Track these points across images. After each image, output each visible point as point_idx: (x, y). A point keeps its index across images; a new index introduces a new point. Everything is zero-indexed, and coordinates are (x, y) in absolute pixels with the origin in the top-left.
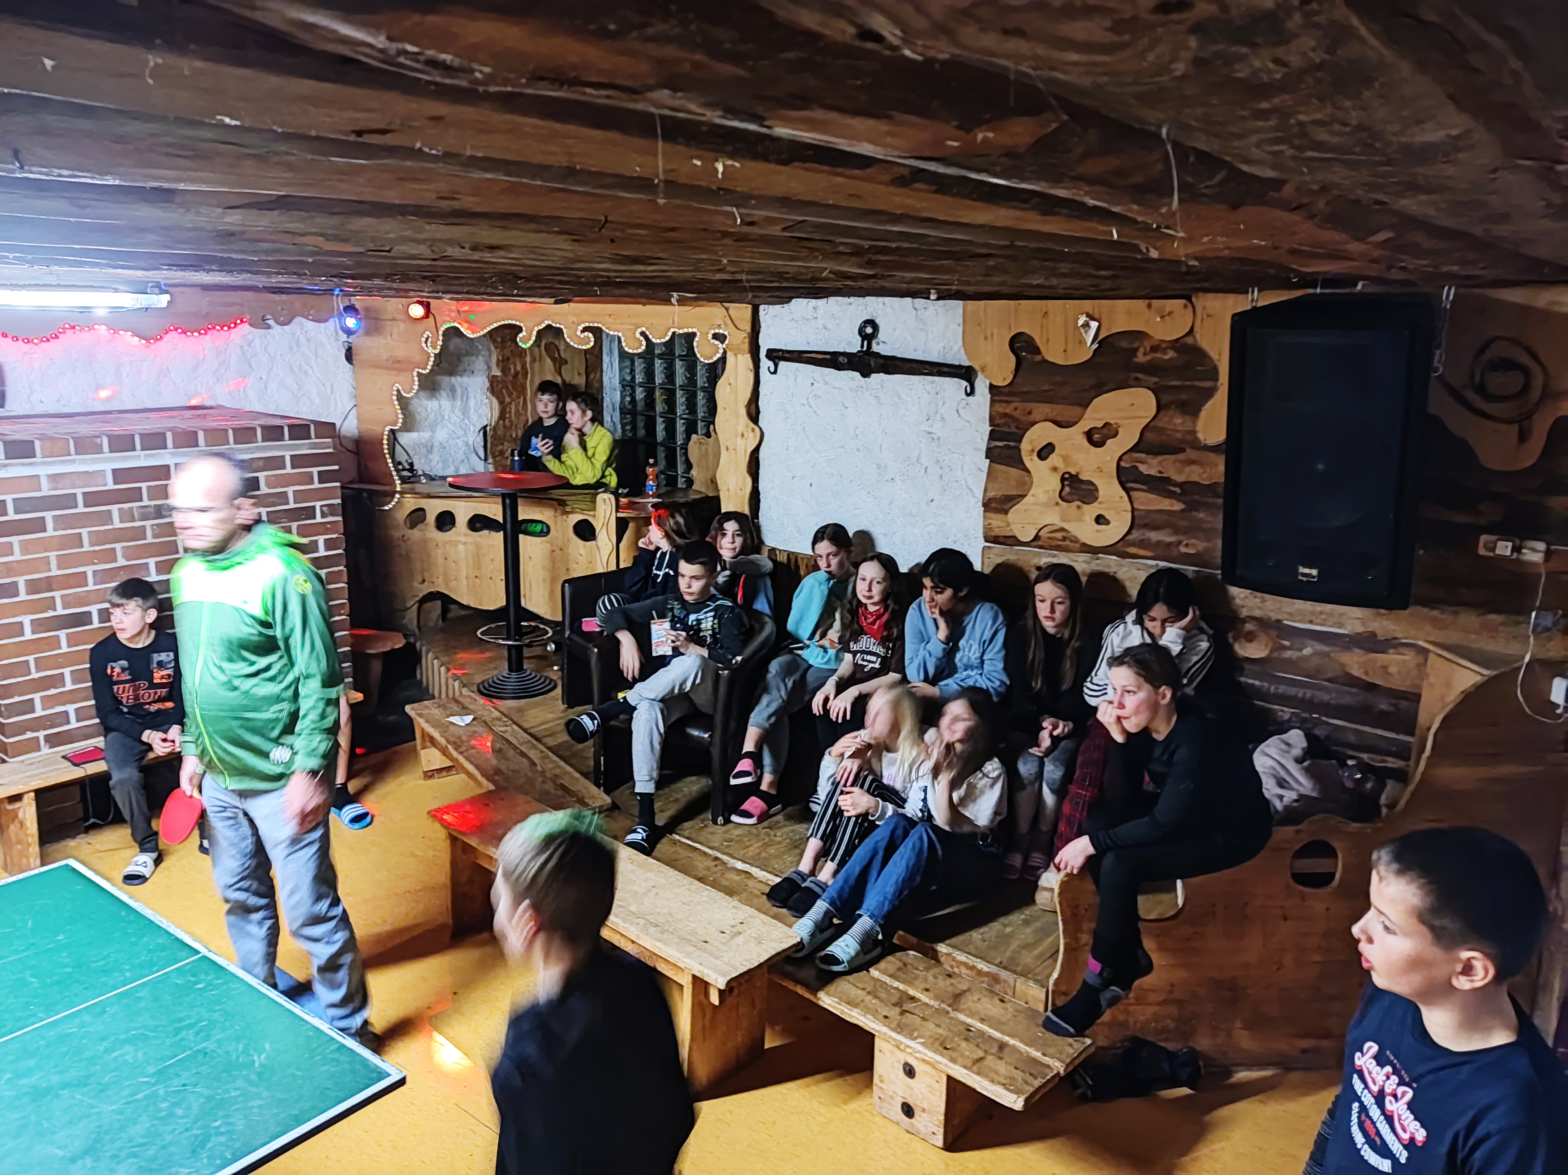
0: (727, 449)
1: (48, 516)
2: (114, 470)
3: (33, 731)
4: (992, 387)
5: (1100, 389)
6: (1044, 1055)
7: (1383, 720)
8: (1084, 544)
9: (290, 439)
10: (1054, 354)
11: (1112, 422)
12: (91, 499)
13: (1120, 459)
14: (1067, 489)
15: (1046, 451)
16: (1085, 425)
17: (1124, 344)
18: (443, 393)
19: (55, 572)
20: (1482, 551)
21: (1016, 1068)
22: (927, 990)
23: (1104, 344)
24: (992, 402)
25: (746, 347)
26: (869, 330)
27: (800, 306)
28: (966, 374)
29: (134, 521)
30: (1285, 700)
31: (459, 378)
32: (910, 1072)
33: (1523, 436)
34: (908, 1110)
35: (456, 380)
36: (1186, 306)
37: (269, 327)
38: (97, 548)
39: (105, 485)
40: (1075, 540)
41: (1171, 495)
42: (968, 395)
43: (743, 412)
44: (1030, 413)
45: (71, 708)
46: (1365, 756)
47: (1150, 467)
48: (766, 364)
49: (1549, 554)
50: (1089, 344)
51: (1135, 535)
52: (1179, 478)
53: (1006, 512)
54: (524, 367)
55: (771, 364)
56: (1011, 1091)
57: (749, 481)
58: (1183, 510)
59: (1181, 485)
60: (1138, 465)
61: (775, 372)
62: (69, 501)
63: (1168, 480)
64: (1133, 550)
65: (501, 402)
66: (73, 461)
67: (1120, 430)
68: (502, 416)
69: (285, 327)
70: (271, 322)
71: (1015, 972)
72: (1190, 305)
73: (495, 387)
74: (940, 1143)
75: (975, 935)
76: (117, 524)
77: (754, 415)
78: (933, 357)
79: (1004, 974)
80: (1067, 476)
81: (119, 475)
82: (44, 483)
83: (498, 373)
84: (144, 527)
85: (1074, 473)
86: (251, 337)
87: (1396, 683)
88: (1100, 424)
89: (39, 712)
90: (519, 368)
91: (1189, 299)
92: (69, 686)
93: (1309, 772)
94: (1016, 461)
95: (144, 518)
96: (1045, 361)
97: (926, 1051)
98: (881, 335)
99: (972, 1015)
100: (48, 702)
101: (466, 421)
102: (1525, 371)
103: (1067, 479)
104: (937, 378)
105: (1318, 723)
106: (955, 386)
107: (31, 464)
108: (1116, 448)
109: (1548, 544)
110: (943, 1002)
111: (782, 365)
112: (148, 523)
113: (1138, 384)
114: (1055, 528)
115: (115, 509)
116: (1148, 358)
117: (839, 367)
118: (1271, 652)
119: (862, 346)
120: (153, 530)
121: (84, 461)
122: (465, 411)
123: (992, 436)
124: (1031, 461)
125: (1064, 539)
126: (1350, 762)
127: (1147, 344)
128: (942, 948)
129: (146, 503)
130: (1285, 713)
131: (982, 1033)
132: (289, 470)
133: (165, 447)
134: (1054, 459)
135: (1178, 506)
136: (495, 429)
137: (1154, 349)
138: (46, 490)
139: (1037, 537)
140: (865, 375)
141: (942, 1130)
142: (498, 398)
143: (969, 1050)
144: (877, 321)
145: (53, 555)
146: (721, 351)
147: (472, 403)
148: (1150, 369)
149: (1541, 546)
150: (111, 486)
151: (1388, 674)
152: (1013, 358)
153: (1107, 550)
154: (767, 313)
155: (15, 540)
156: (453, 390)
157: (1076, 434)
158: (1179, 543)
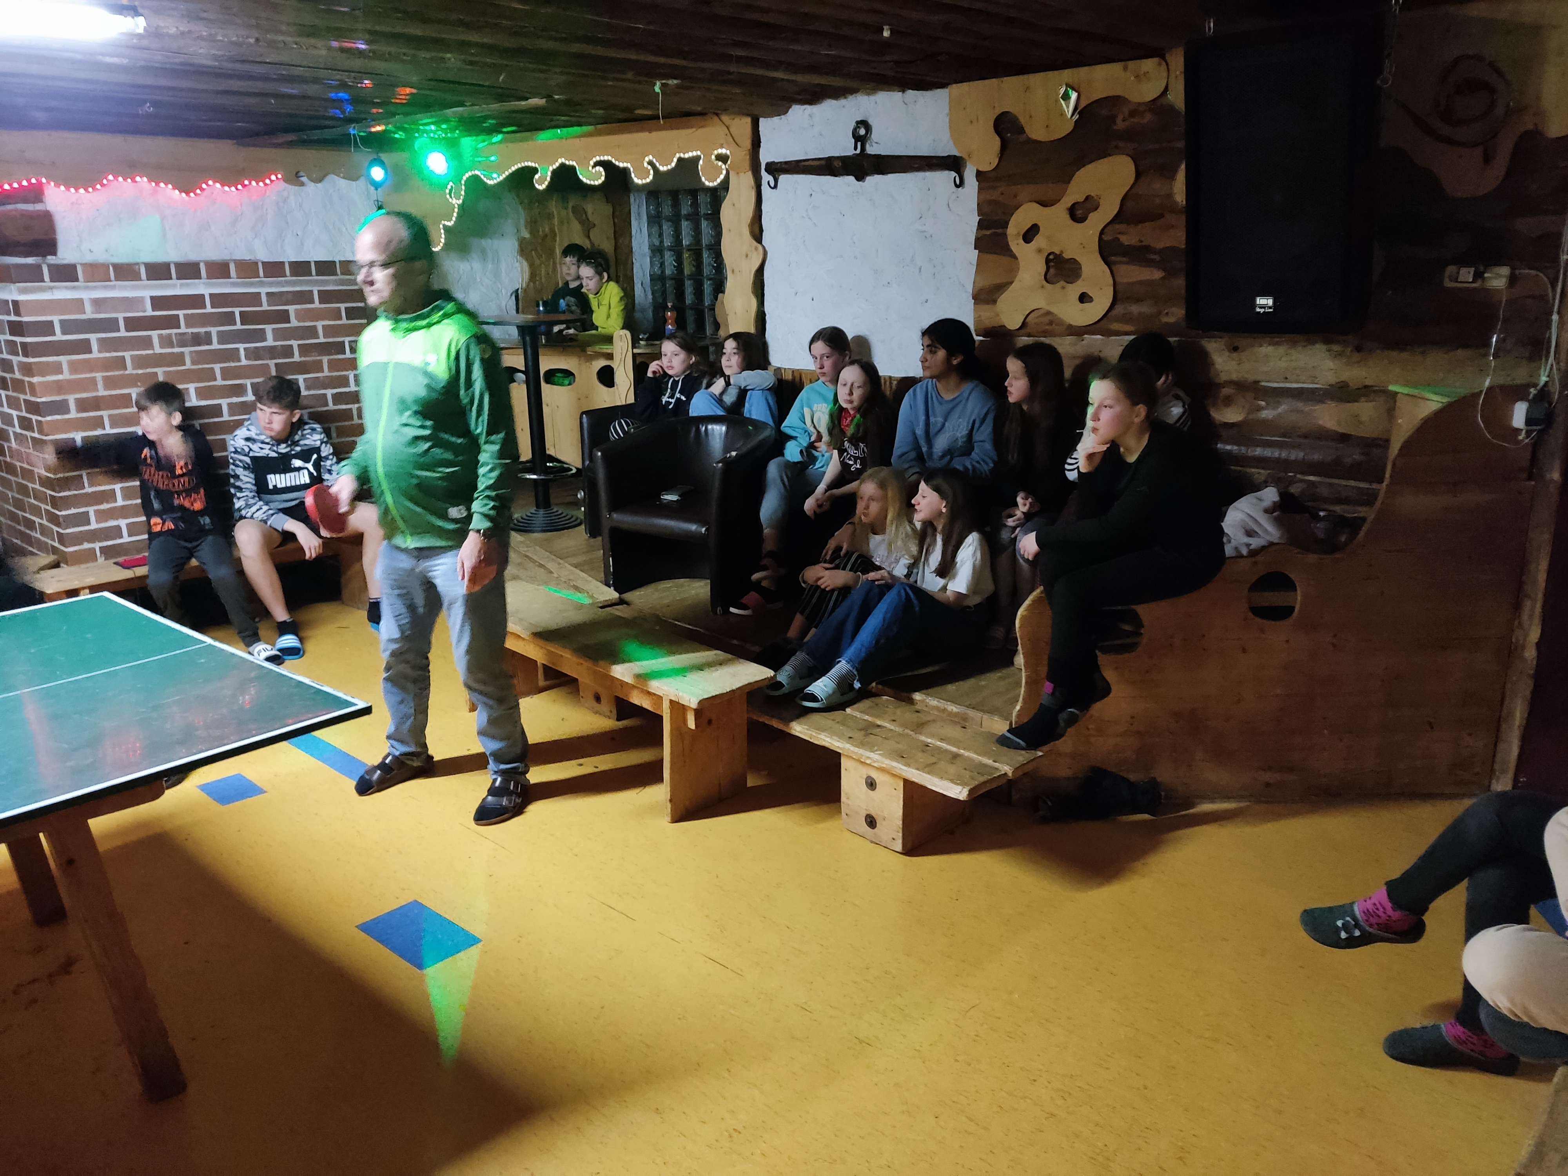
0: (733, 271)
1: (93, 338)
2: (152, 298)
3: (89, 542)
4: (979, 175)
5: (1082, 161)
6: (994, 761)
7: (1354, 471)
8: (1070, 327)
9: (317, 275)
10: (1037, 132)
11: (1092, 194)
12: (132, 324)
13: (1102, 233)
14: (1052, 271)
15: (1030, 235)
16: (1068, 200)
17: (1104, 112)
18: (474, 255)
19: (102, 392)
20: (1448, 284)
21: (965, 769)
22: (894, 721)
23: (1084, 113)
24: (980, 189)
25: (747, 164)
26: (862, 132)
27: (798, 113)
28: (954, 164)
29: (173, 347)
30: (1261, 462)
31: (489, 241)
32: (871, 784)
33: (1487, 159)
34: (871, 822)
35: (486, 243)
36: (1160, 64)
37: (302, 184)
38: (140, 372)
39: (145, 311)
40: (1061, 323)
41: (1149, 263)
42: (957, 186)
43: (746, 232)
44: (1015, 196)
45: (123, 523)
46: (1338, 509)
47: (1130, 237)
48: (766, 178)
49: (1513, 280)
50: (1069, 116)
51: (1119, 309)
52: (1159, 245)
53: (994, 302)
54: (552, 231)
55: (771, 179)
56: (958, 784)
57: (754, 302)
58: (1163, 278)
59: (1160, 252)
60: (1119, 236)
61: (775, 187)
62: (111, 325)
63: (1147, 249)
64: (1115, 326)
65: (531, 265)
66: (114, 287)
67: (1102, 202)
68: (533, 277)
69: (319, 185)
70: (304, 179)
71: (982, 711)
72: (1164, 63)
73: (525, 249)
74: (899, 847)
75: (951, 688)
76: (158, 350)
77: (757, 232)
78: (924, 151)
79: (971, 713)
80: (1051, 257)
81: (158, 302)
82: (88, 307)
83: (527, 235)
84: (182, 354)
85: (1058, 253)
86: (285, 194)
87: (1366, 432)
88: (1081, 199)
89: (94, 525)
90: (547, 230)
91: (1162, 57)
92: (120, 502)
93: (1278, 522)
94: (1005, 250)
95: (183, 344)
96: (1030, 141)
97: (884, 759)
98: (875, 135)
99: (933, 736)
100: (102, 516)
101: (498, 284)
102: (1492, 90)
103: (1052, 260)
104: (928, 174)
105: (1292, 481)
106: (945, 178)
107: (74, 288)
108: (1097, 221)
109: (1513, 269)
110: (907, 728)
111: (783, 178)
112: (186, 350)
113: (1118, 151)
114: (1042, 312)
115: (155, 334)
116: (1127, 123)
117: (834, 173)
118: (1248, 414)
119: (856, 149)
120: (192, 358)
121: (124, 288)
122: (497, 275)
123: (981, 225)
124: (1016, 245)
125: (1051, 323)
126: (1322, 514)
127: (1126, 110)
128: (917, 696)
129: (183, 329)
130: (1259, 474)
131: (939, 749)
132: (317, 304)
133: (200, 278)
134: (1039, 241)
135: (1157, 274)
136: (525, 291)
137: (1133, 113)
138: (89, 313)
139: (1024, 324)
140: (860, 178)
141: (901, 835)
142: (527, 260)
143: (923, 758)
144: (870, 122)
145: (99, 376)
146: (724, 172)
147: (503, 267)
148: (1130, 135)
149: (1505, 271)
150: (150, 312)
151: (1361, 423)
152: (997, 141)
153: (1091, 329)
154: (765, 124)
155: (64, 359)
156: (483, 252)
157: (1060, 211)
158: (1160, 313)
